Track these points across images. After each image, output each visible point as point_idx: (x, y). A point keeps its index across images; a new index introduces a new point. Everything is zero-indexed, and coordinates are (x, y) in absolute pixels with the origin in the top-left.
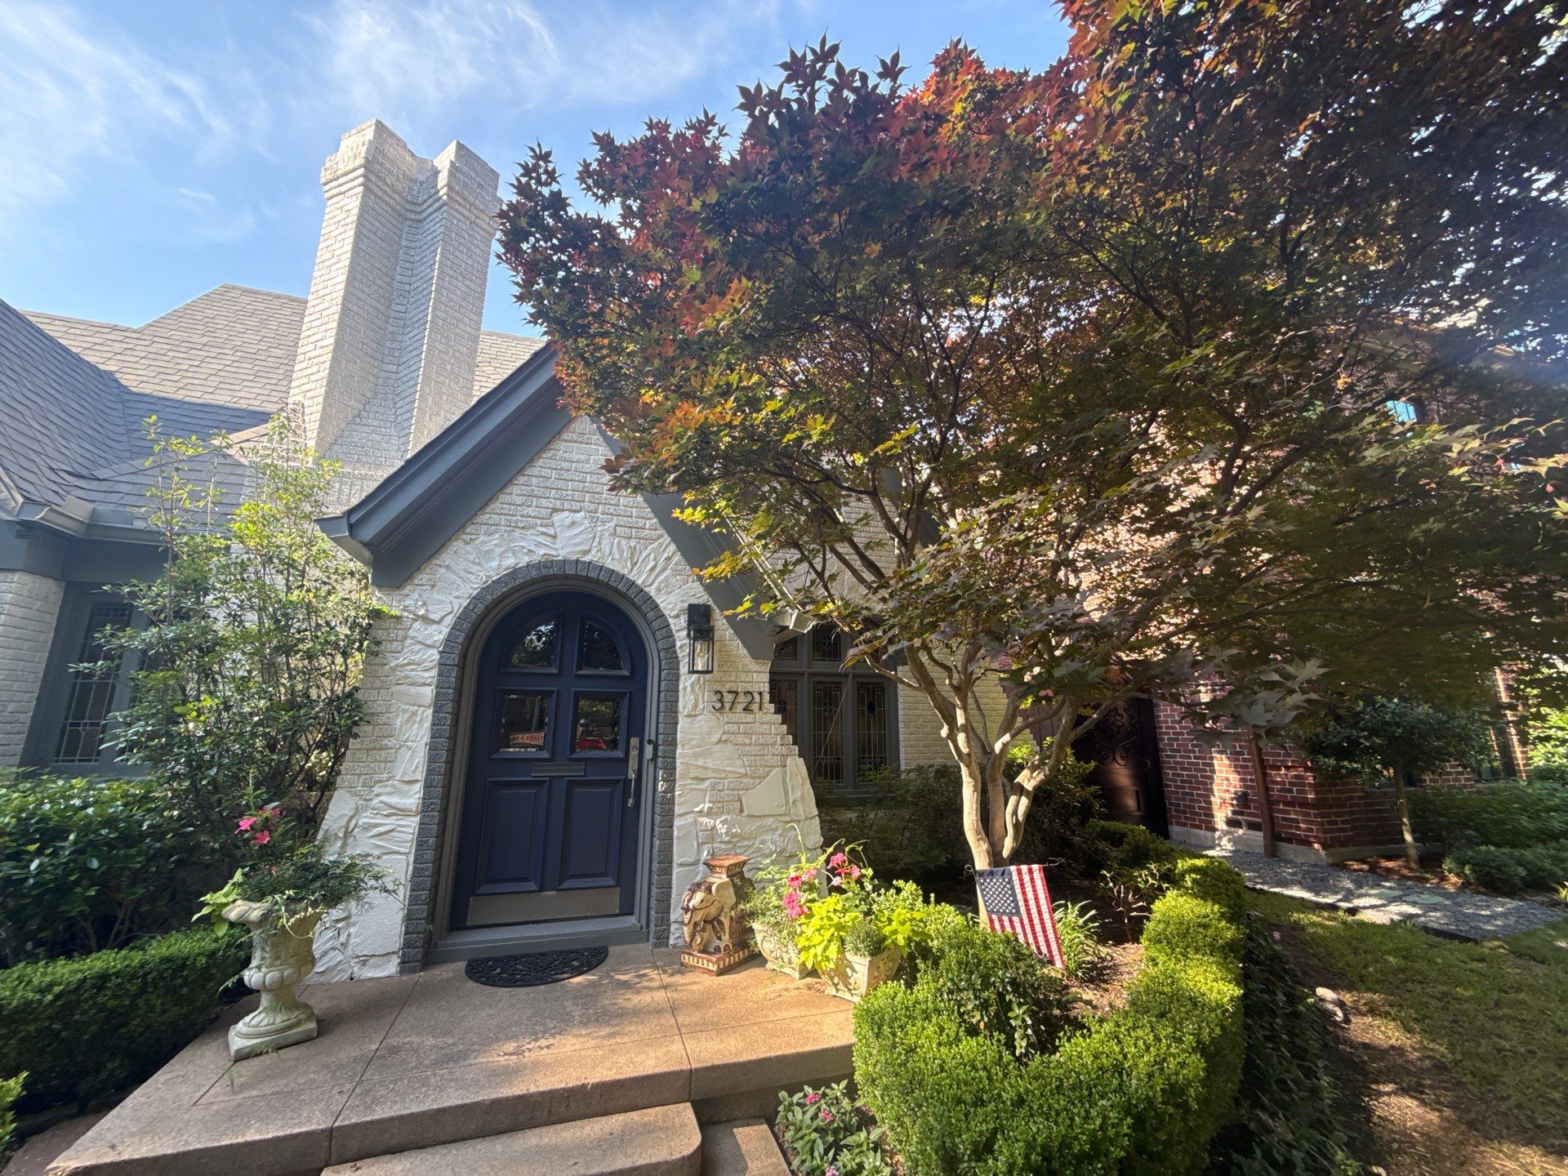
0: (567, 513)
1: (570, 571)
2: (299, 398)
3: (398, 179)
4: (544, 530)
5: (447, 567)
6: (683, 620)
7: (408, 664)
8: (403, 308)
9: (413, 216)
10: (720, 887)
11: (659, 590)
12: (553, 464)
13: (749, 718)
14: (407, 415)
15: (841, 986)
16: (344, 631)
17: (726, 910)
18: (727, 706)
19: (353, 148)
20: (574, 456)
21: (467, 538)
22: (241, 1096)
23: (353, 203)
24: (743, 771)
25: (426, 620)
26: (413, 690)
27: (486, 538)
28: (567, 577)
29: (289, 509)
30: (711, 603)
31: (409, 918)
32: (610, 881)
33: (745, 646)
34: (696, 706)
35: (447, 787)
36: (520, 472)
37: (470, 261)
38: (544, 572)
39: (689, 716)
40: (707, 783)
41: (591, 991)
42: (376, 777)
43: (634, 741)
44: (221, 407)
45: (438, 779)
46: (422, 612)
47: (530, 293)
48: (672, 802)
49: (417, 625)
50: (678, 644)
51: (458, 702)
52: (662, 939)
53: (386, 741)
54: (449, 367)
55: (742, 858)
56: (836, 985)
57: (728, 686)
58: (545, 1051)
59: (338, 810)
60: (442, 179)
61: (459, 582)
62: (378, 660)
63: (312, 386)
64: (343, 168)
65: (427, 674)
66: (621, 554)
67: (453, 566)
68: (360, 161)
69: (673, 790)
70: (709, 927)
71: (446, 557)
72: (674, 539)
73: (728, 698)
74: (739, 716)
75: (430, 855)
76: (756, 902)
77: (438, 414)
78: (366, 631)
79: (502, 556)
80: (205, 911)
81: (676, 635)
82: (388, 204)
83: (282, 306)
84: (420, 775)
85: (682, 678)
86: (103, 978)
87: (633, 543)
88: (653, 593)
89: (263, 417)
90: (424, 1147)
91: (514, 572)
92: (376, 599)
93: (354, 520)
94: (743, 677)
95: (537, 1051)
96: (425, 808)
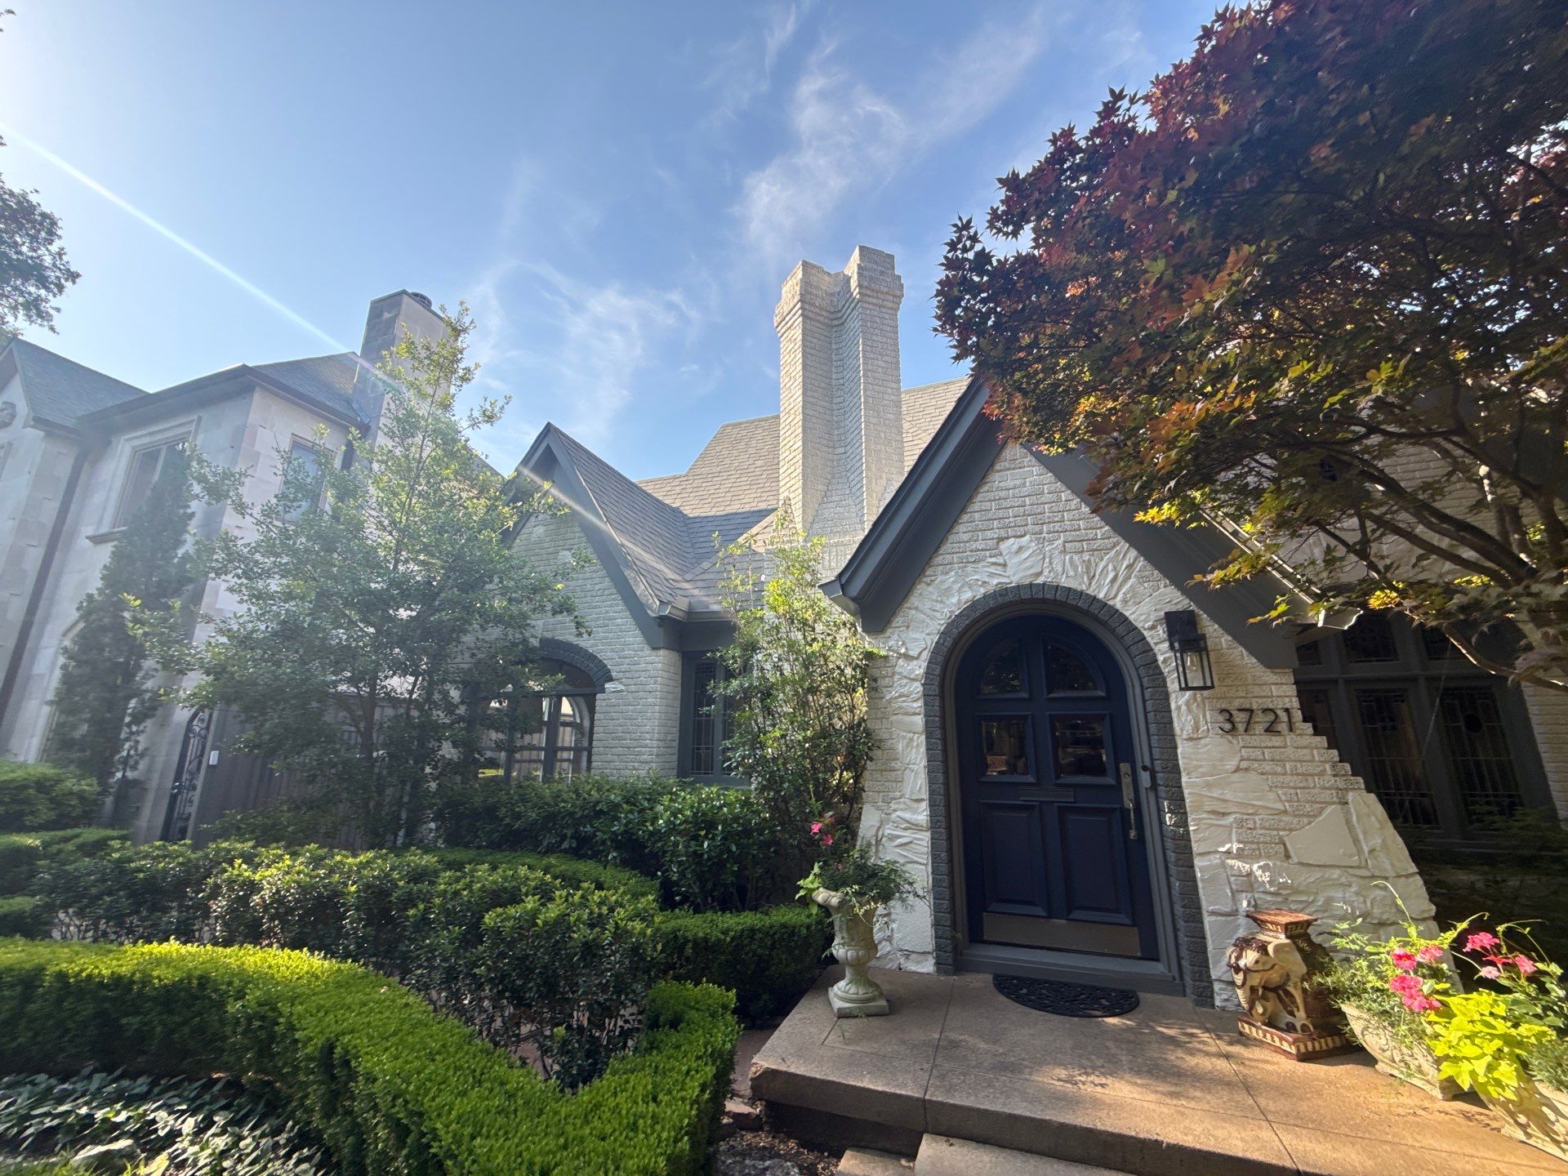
0: (1012, 540)
1: (1026, 595)
2: (786, 494)
3: (823, 299)
4: (993, 560)
5: (916, 608)
6: (1161, 631)
7: (900, 696)
8: (841, 399)
9: (837, 323)
10: (1278, 948)
11: (1125, 601)
12: (991, 495)
13: (1276, 741)
14: (859, 485)
15: (1533, 1129)
16: (849, 671)
17: (1294, 979)
18: (1241, 727)
19: (790, 291)
20: (1010, 484)
21: (928, 580)
22: (851, 1048)
23: (797, 333)
24: (1279, 806)
25: (907, 657)
26: (907, 719)
27: (944, 577)
28: (1023, 601)
29: (798, 580)
30: (1193, 607)
31: (937, 924)
32: (1123, 918)
33: (1252, 653)
34: (1196, 728)
35: (948, 806)
36: (963, 510)
37: (884, 340)
38: (1000, 600)
39: (1190, 739)
40: (1231, 819)
41: (1132, 1037)
42: (891, 795)
43: (1125, 767)
44: (736, 514)
45: (940, 799)
46: (903, 651)
47: (966, 350)
48: (1186, 837)
49: (901, 662)
50: (1160, 658)
51: (943, 728)
52: (1205, 996)
53: (893, 764)
54: (883, 435)
55: (1303, 917)
56: (1523, 1127)
57: (1237, 703)
58: (1099, 1089)
59: (869, 822)
60: (854, 283)
61: (928, 620)
62: (877, 695)
63: (793, 482)
64: (786, 309)
65: (915, 705)
66: (1076, 570)
67: (920, 606)
68: (797, 298)
69: (1186, 825)
70: (1271, 995)
71: (914, 600)
72: (1133, 544)
73: (1240, 718)
74: (1259, 738)
75: (944, 868)
76: (1339, 977)
77: (881, 478)
78: (864, 671)
79: (960, 591)
80: (802, 893)
81: (1156, 649)
82: (818, 321)
83: (756, 427)
84: (925, 795)
85: (1173, 697)
86: (753, 931)
87: (1086, 557)
88: (1118, 606)
89: (763, 513)
90: (1005, 1147)
91: (974, 605)
92: (868, 643)
93: (844, 579)
94: (1257, 691)
95: (1092, 1086)
96: (933, 825)
